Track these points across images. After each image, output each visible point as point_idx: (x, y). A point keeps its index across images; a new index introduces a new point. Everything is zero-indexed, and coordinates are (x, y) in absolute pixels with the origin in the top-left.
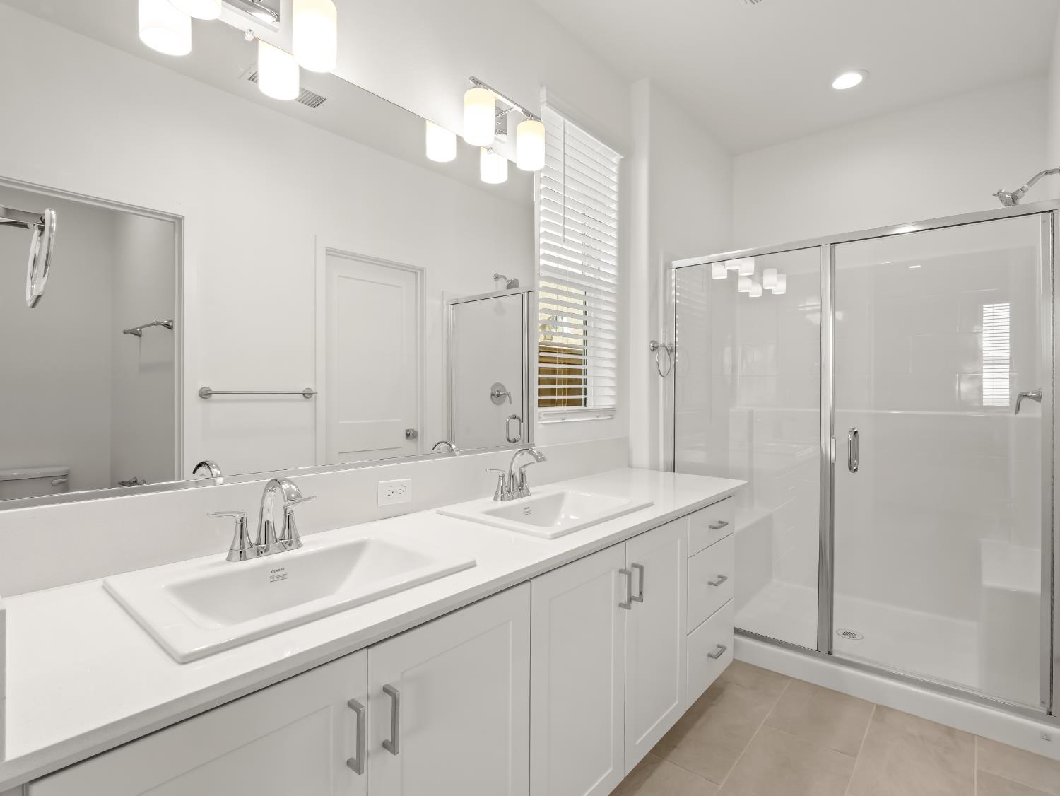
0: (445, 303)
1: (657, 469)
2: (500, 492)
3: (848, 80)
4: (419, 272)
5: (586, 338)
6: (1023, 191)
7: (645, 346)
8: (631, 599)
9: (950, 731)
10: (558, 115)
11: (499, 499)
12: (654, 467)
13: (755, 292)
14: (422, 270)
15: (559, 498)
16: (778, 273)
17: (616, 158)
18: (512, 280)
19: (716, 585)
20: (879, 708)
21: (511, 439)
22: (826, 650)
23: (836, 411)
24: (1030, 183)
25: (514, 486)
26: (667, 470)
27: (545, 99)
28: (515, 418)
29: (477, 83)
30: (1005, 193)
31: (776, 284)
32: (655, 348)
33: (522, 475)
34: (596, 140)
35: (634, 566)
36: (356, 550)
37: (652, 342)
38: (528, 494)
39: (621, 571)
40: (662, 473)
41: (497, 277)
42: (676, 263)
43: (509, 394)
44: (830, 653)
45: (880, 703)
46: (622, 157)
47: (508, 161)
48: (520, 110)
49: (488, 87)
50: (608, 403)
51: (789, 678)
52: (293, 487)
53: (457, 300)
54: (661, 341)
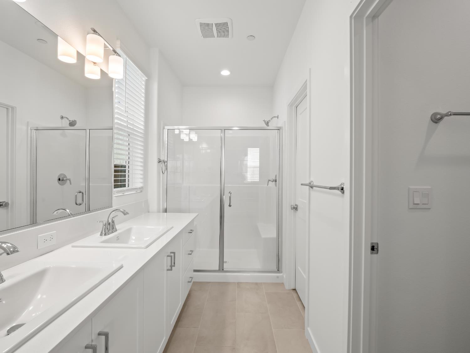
0: (29, 128)
1: (160, 212)
2: (104, 232)
3: (225, 73)
4: (10, 109)
5: (129, 156)
6: (270, 121)
7: (156, 161)
8: (171, 266)
9: (256, 284)
10: (124, 54)
11: (103, 235)
12: (159, 212)
13: (186, 139)
14: (13, 108)
15: (129, 231)
16: (196, 133)
17: (145, 78)
18: (72, 121)
19: (191, 254)
20: (238, 283)
21: (78, 203)
22: (221, 269)
23: (225, 185)
24: (271, 119)
25: (109, 227)
26: (163, 212)
27: (119, 46)
28: (80, 192)
29: (95, 31)
30: (266, 121)
31: (194, 137)
32: (160, 162)
33: (113, 222)
34: (137, 68)
35: (171, 253)
36: (40, 275)
37: (159, 159)
38: (116, 230)
39: (168, 256)
40: (162, 214)
41: (62, 118)
42: (167, 127)
43: (69, 180)
44: (223, 270)
45: (237, 282)
46: (147, 79)
47: (101, 70)
48: (112, 49)
49: (99, 35)
50: (139, 185)
51: (210, 282)
52: (9, 245)
53: (37, 127)
54: (162, 159)
